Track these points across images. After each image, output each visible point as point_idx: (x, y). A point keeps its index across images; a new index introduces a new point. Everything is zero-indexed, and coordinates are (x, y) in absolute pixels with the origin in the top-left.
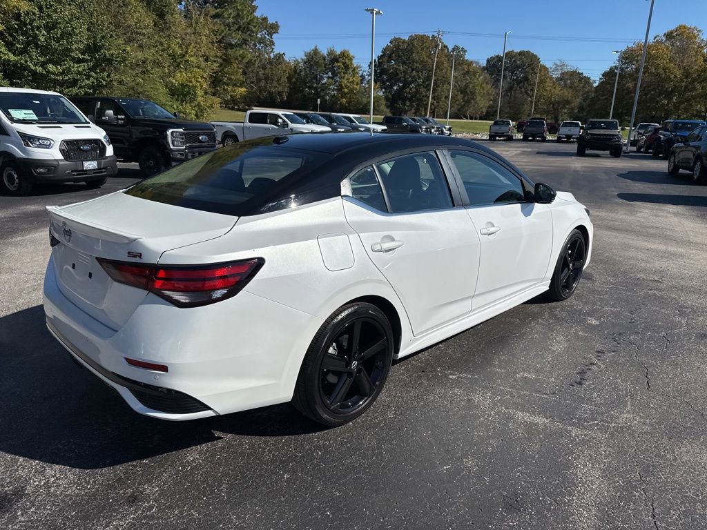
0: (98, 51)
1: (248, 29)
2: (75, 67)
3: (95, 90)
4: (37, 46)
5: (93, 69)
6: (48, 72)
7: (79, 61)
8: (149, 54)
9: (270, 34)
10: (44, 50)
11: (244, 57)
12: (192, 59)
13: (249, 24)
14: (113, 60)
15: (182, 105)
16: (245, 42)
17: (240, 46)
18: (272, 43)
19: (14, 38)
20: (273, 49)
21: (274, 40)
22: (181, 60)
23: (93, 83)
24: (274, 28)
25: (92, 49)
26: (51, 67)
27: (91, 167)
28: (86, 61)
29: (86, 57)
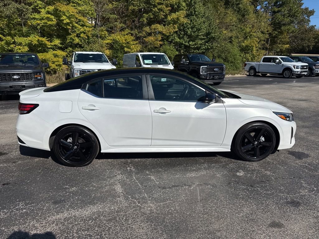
0: (209, 35)
1: (294, 16)
2: (200, 42)
3: (206, 50)
4: (187, 35)
5: (207, 42)
6: (190, 45)
7: (202, 39)
8: (234, 34)
9: (309, 17)
10: (190, 36)
11: (289, 30)
12: (254, 34)
13: (295, 13)
14: (215, 38)
15: (245, 55)
16: (292, 22)
17: (289, 24)
18: (309, 21)
19: (180, 33)
20: (309, 24)
21: (310, 19)
22: (248, 34)
23: (206, 47)
24: (312, 13)
25: (208, 34)
26: (191, 43)
27: (164, 81)
28: (204, 39)
29: (205, 37)
